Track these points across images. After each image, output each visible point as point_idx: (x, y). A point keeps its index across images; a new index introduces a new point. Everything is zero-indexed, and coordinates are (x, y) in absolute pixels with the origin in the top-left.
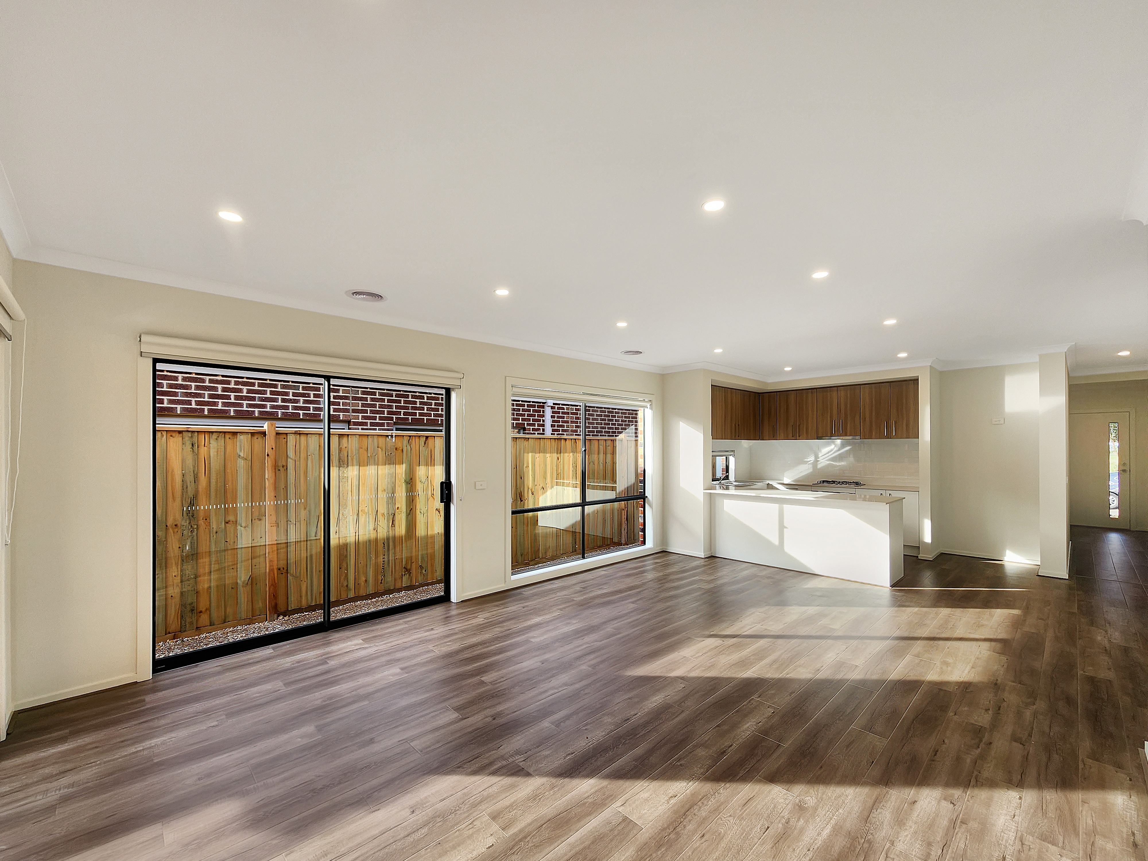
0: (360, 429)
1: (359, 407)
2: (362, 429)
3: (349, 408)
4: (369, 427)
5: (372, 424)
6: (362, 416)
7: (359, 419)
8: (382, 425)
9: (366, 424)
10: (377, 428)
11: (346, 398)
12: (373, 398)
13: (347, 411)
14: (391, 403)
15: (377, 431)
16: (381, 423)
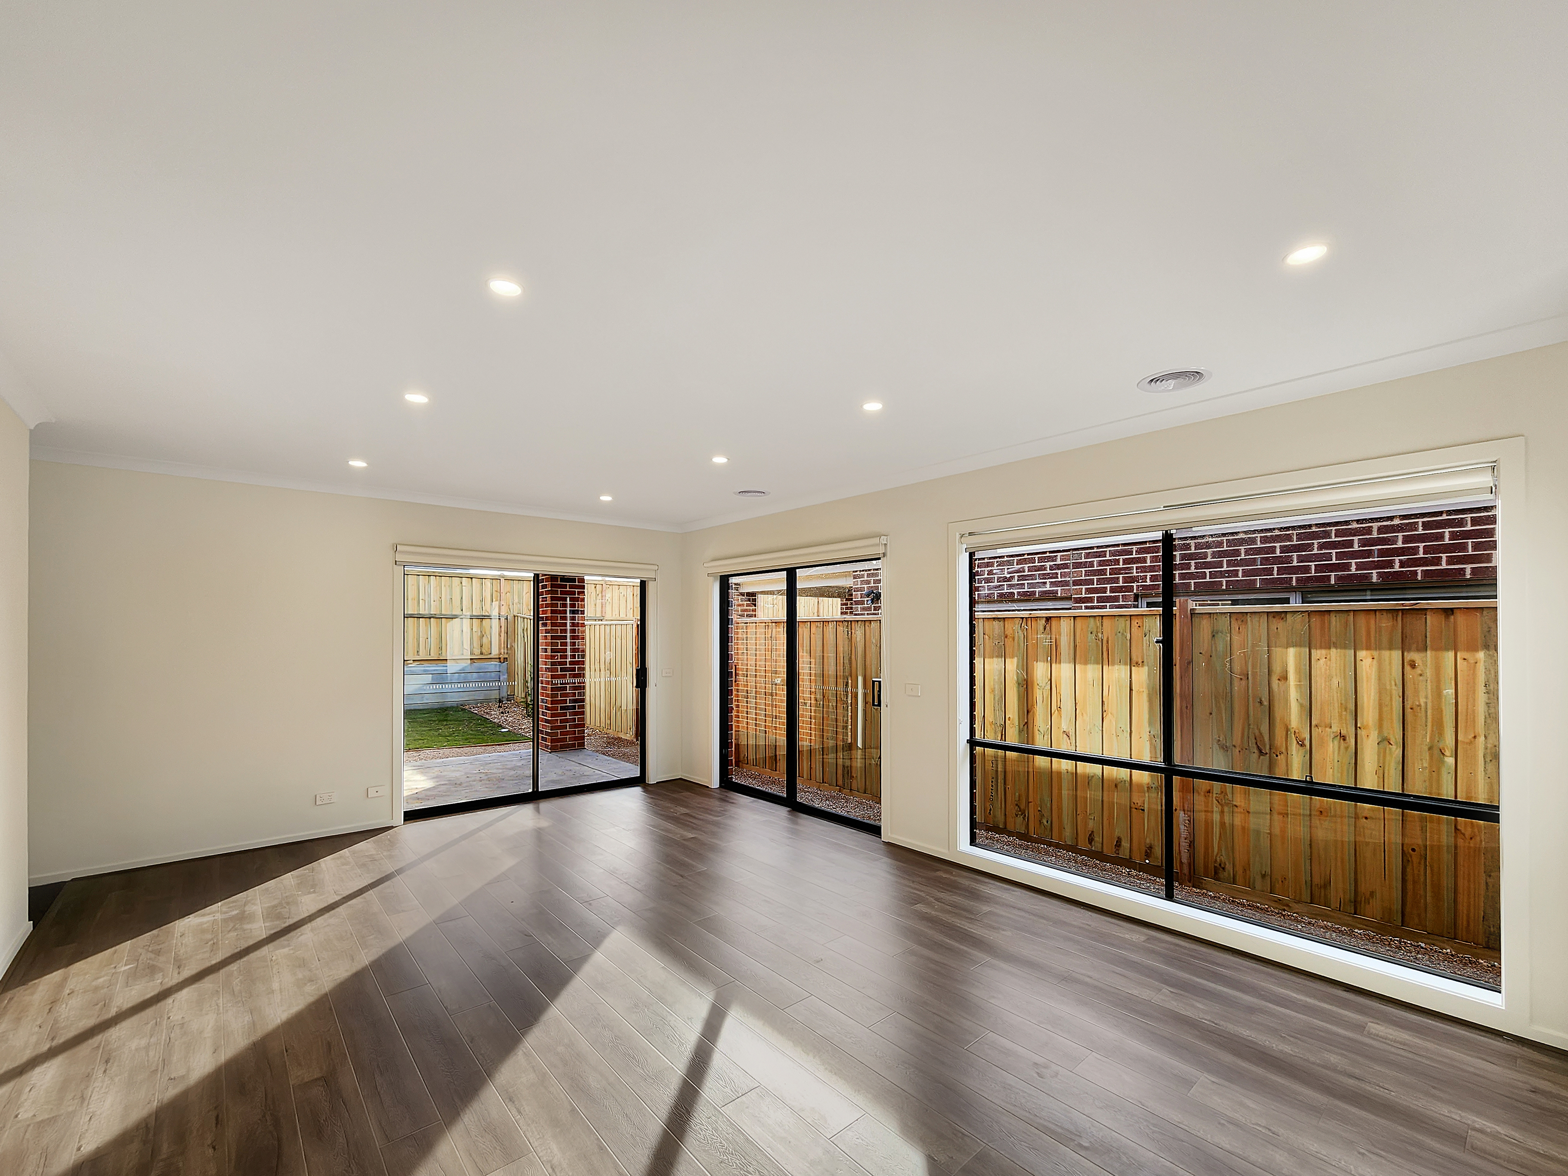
0: (1083, 608)
1: (1082, 576)
2: (1086, 608)
3: (1069, 579)
4: (1095, 604)
5: (1100, 599)
6: (1086, 589)
7: (1082, 594)
8: (1116, 599)
9: (1091, 600)
10: (1108, 604)
11: (1066, 566)
12: (1100, 561)
13: (1066, 583)
14: (1129, 564)
15: (1108, 610)
16: (1113, 596)
